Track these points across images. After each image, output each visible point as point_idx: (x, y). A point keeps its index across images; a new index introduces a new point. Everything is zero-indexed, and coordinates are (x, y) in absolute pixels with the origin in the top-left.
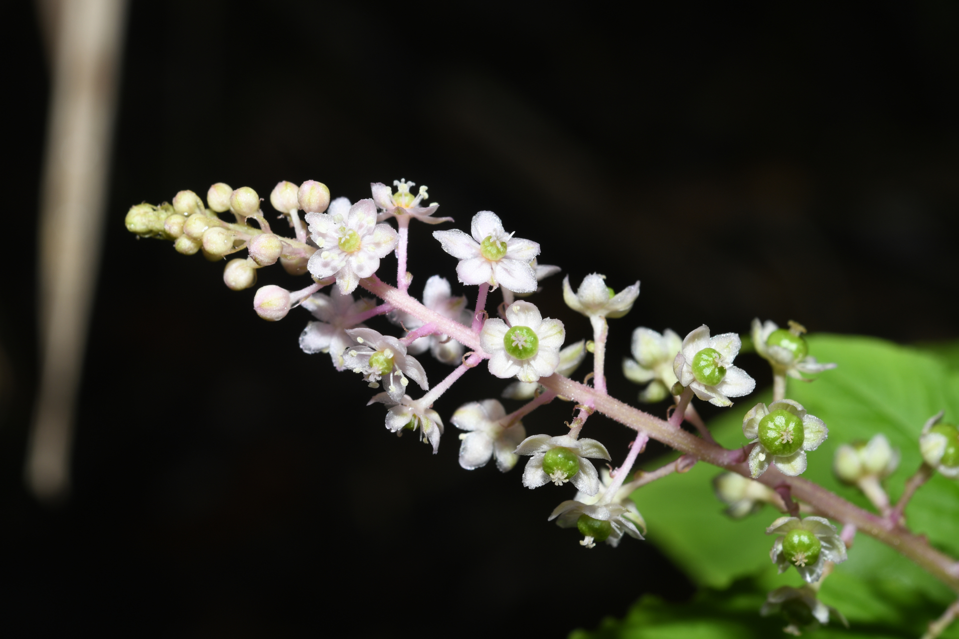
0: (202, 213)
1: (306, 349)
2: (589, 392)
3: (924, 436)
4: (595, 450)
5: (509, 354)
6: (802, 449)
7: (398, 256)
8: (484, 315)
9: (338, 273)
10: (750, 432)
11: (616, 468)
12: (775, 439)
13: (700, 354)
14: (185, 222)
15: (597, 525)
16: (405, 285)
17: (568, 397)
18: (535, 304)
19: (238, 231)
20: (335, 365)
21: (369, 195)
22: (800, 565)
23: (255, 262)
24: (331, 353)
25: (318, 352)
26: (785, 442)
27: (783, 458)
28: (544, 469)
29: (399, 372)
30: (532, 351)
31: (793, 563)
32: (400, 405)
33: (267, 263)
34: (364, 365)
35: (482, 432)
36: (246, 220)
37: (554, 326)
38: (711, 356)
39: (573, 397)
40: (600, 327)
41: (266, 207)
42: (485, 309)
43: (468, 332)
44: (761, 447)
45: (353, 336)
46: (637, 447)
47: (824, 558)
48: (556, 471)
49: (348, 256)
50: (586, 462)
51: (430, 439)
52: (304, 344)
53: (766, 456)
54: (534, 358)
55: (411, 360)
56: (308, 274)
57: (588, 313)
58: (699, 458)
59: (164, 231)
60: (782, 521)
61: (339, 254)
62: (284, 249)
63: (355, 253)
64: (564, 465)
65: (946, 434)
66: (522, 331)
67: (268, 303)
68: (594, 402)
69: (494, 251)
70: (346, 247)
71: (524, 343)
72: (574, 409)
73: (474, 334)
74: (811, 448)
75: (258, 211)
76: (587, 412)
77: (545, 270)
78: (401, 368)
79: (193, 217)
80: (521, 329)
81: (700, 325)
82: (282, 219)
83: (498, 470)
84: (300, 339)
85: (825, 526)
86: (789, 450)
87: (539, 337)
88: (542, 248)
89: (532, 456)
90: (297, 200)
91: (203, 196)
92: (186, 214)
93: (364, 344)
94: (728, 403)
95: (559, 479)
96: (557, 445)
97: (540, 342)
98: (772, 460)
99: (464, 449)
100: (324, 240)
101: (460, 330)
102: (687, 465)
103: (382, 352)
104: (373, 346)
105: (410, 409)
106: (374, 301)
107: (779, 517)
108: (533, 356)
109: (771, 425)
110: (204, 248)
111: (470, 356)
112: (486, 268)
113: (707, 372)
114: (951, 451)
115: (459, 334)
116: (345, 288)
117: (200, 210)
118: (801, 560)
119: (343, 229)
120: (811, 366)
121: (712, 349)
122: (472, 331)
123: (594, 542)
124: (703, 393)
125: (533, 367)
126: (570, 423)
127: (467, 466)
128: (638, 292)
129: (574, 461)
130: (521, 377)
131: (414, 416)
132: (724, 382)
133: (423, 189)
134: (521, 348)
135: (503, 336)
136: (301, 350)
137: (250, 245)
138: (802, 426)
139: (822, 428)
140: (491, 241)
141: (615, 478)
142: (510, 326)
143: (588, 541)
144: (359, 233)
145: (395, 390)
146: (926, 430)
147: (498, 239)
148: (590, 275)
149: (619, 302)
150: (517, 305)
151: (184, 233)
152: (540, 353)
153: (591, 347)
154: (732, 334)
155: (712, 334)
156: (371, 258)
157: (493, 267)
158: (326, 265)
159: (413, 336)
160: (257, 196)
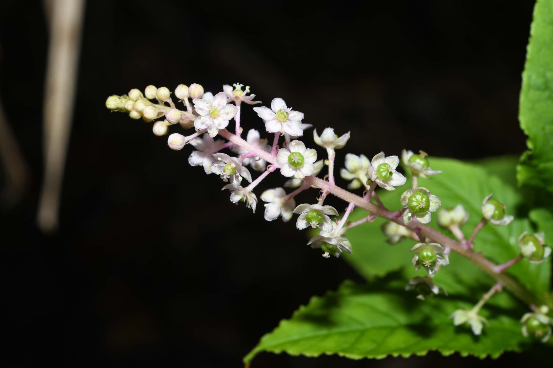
0: (142, 99)
1: (192, 164)
2: (326, 184)
3: (483, 205)
4: (331, 211)
5: (290, 165)
6: (429, 211)
7: (236, 119)
8: (277, 147)
9: (208, 127)
10: (404, 203)
11: (339, 220)
12: (416, 206)
13: (380, 165)
14: (134, 104)
15: (331, 247)
16: (239, 133)
17: (317, 186)
18: (303, 142)
19: (160, 108)
20: (206, 171)
21: (222, 90)
22: (427, 266)
23: (168, 122)
24: (204, 166)
25: (197, 165)
26: (421, 207)
27: (420, 215)
28: (307, 220)
29: (238, 174)
30: (301, 164)
31: (424, 265)
32: (237, 190)
33: (175, 123)
34: (221, 171)
35: (275, 203)
36: (164, 103)
37: (312, 152)
38: (386, 167)
39: (319, 186)
40: (331, 153)
41: (173, 97)
42: (278, 144)
43: (269, 155)
44: (409, 210)
45: (216, 157)
46: (349, 210)
47: (438, 263)
48: (312, 221)
49: (213, 119)
50: (327, 217)
51: (252, 206)
52: (191, 161)
53: (412, 214)
54: (302, 167)
55: (244, 169)
56: (194, 128)
57: (326, 147)
58: (378, 215)
59: (125, 109)
60: (418, 245)
61: (209, 118)
62: (182, 116)
63: (217, 118)
64: (316, 218)
65: (494, 204)
66: (297, 154)
67: (175, 142)
68: (329, 189)
69: (283, 117)
70: (213, 115)
71: (298, 160)
72: (320, 192)
73: (272, 156)
74: (433, 210)
75: (169, 98)
76: (326, 193)
77: (306, 126)
78: (239, 172)
79: (138, 102)
80: (296, 153)
81: (380, 152)
82: (180, 102)
83: (283, 221)
84: (189, 159)
85: (439, 248)
86: (423, 211)
87: (305, 157)
88: (305, 115)
89: (301, 214)
90: (188, 93)
91: (143, 91)
92: (135, 100)
93: (221, 161)
94: (393, 189)
95: (314, 225)
96: (313, 209)
97: (305, 160)
98: (414, 216)
99: (267, 211)
100: (202, 111)
101: (265, 154)
102: (372, 219)
103: (230, 164)
104: (226, 162)
105: (242, 192)
106: (223, 141)
107: (417, 243)
108: (302, 166)
109: (414, 199)
110: (144, 116)
111: (270, 167)
112: (279, 125)
113: (384, 174)
114: (497, 212)
115: (265, 156)
116: (212, 134)
117: (142, 98)
118: (428, 264)
119: (211, 106)
120: (430, 172)
121: (385, 163)
122: (271, 155)
123: (329, 255)
124: (382, 184)
125: (302, 171)
126: (318, 198)
127: (268, 219)
128: (349, 137)
129: (321, 216)
130: (296, 176)
131: (244, 195)
132: (392, 179)
133: (248, 88)
134: (296, 162)
135: (287, 157)
136: (189, 164)
137: (166, 114)
138: (429, 200)
139: (438, 201)
140: (282, 111)
141: (339, 225)
142: (290, 152)
143: (326, 255)
144: (219, 108)
145: (236, 183)
146: (484, 202)
147: (284, 111)
148: (327, 128)
149: (340, 141)
150: (294, 142)
151: (134, 109)
152: (305, 165)
153: (327, 162)
154: (395, 156)
155: (386, 156)
156: (225, 120)
157: (283, 124)
158: (203, 123)
159: (244, 157)
160: (169, 91)
